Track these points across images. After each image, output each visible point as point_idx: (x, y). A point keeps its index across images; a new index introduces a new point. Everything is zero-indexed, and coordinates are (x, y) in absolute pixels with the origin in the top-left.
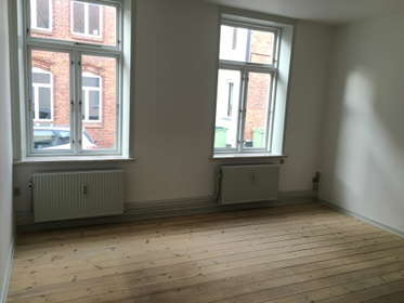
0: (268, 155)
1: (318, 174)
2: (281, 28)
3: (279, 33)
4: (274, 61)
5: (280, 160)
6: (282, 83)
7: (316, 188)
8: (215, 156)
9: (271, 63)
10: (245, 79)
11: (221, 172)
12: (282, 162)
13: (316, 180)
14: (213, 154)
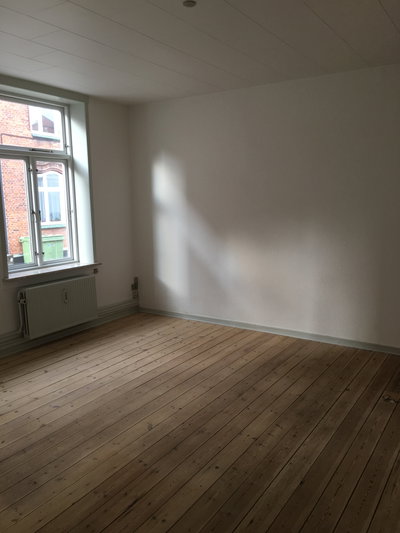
0: (76, 266)
1: (136, 279)
2: (69, 106)
3: (66, 110)
4: (66, 146)
5: (93, 269)
6: (80, 173)
7: (136, 297)
8: (11, 277)
9: (62, 149)
10: (33, 171)
11: (23, 296)
12: (96, 271)
13: (135, 286)
14: (7, 274)
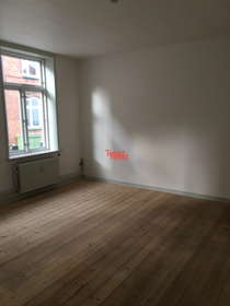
1: (82, 160)
2: (44, 60)
4: (42, 83)
5: (57, 154)
6: (51, 98)
11: (17, 169)
12: (59, 155)
13: (82, 164)
14: (8, 156)
